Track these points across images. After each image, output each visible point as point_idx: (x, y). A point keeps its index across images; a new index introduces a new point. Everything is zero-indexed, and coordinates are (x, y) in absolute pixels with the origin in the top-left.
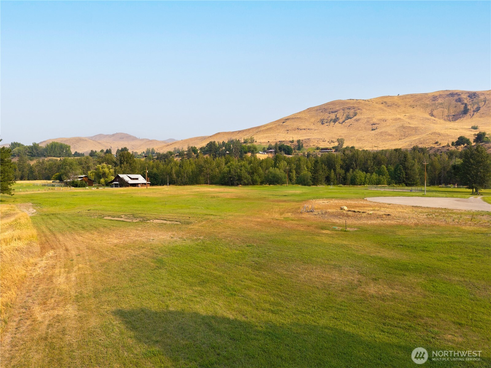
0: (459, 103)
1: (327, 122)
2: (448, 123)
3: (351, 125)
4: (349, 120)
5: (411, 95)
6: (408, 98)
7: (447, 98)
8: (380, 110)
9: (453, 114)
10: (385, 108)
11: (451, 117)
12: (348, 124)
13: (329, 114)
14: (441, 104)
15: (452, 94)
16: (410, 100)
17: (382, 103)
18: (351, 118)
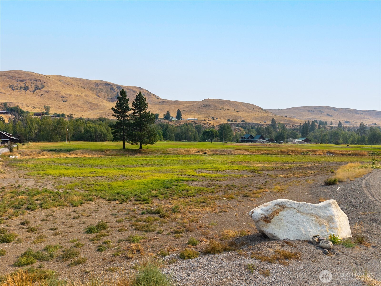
0: (112, 91)
1: (17, 89)
2: (109, 103)
3: (43, 94)
4: (39, 90)
5: (80, 79)
6: (78, 81)
7: (104, 86)
8: (61, 86)
9: (111, 97)
10: (65, 86)
11: (110, 99)
12: (40, 94)
13: (17, 82)
14: (102, 89)
15: (107, 84)
16: (80, 83)
17: (60, 81)
18: (40, 89)
